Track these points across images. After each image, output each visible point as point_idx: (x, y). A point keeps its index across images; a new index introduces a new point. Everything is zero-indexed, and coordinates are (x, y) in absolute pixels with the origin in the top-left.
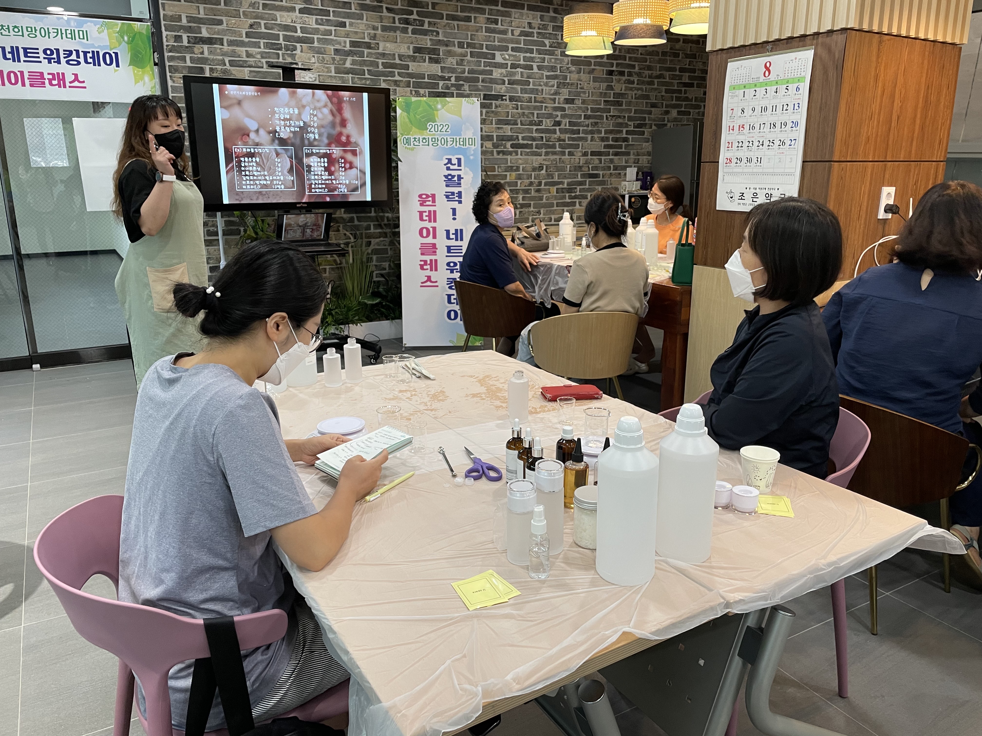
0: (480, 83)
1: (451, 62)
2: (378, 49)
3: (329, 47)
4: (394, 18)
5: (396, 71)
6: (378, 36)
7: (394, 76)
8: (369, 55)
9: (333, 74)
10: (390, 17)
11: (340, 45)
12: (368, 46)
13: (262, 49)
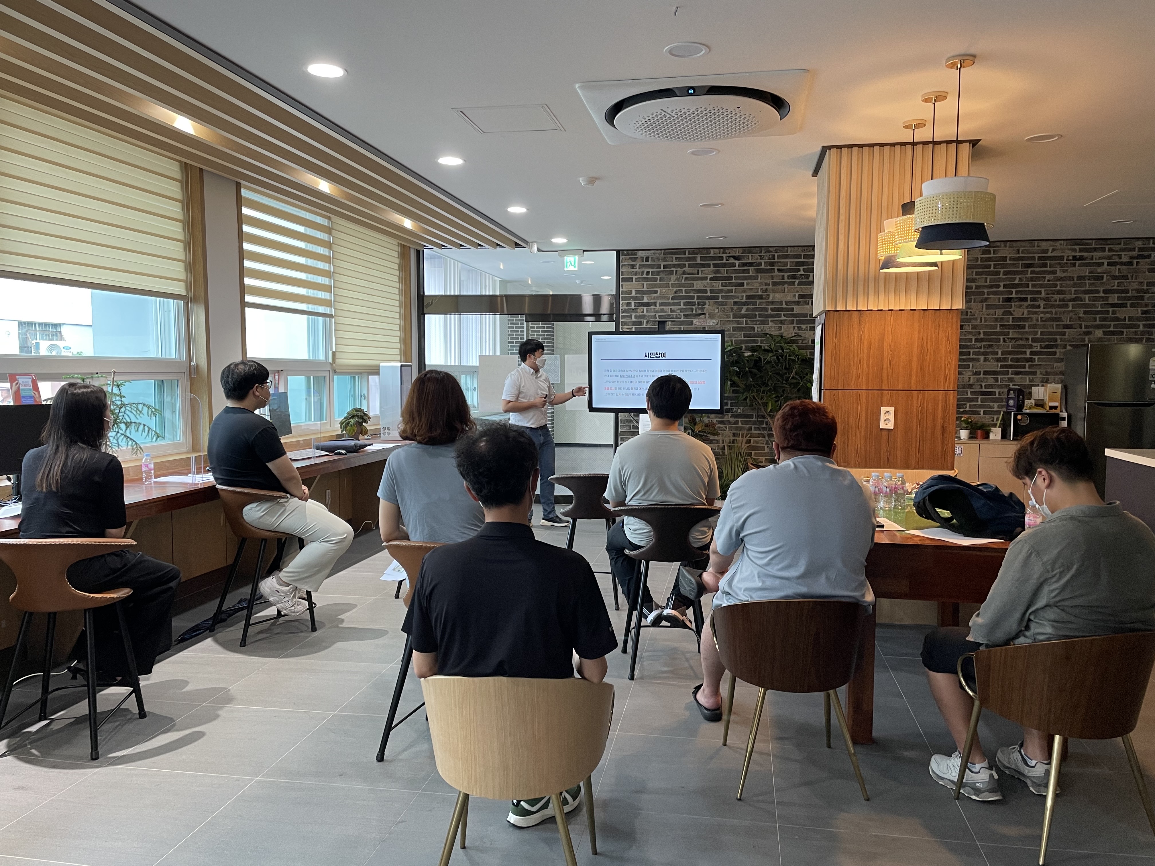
2: (769, 299)
3: (730, 300)
4: (783, 276)
5: (783, 313)
6: (768, 289)
7: (781, 317)
8: (760, 303)
9: (731, 319)
10: (779, 275)
11: (739, 298)
12: (760, 297)
13: (682, 306)
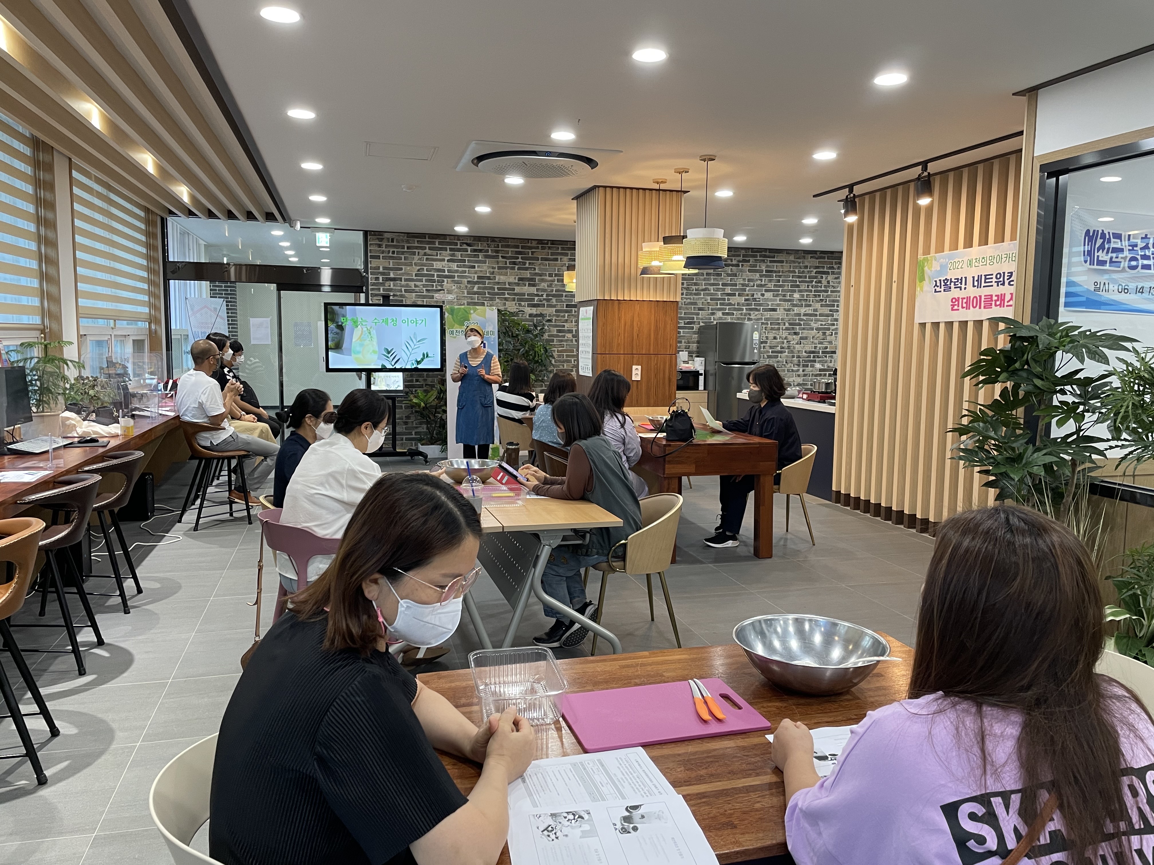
0: (564, 298)
1: (544, 285)
2: (495, 280)
3: (464, 280)
4: (506, 262)
5: (506, 292)
7: (505, 295)
8: (489, 283)
10: (503, 261)
12: (489, 278)
